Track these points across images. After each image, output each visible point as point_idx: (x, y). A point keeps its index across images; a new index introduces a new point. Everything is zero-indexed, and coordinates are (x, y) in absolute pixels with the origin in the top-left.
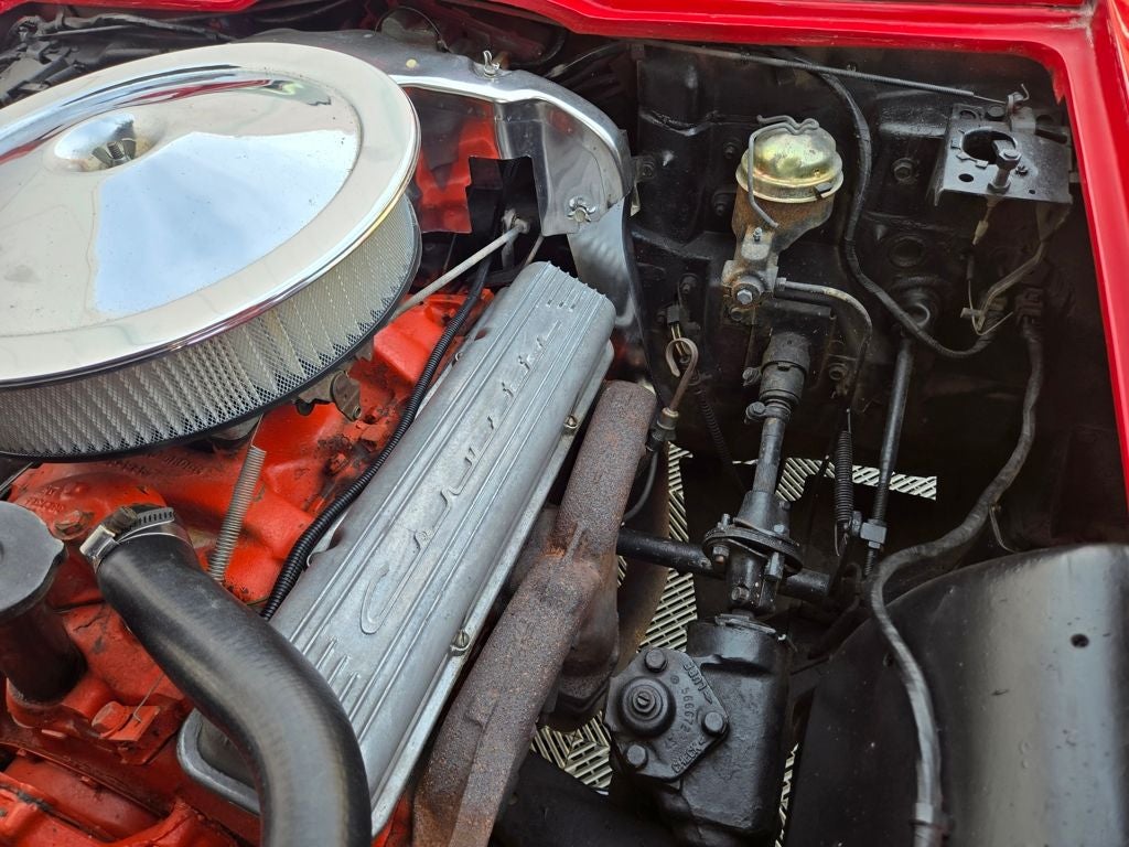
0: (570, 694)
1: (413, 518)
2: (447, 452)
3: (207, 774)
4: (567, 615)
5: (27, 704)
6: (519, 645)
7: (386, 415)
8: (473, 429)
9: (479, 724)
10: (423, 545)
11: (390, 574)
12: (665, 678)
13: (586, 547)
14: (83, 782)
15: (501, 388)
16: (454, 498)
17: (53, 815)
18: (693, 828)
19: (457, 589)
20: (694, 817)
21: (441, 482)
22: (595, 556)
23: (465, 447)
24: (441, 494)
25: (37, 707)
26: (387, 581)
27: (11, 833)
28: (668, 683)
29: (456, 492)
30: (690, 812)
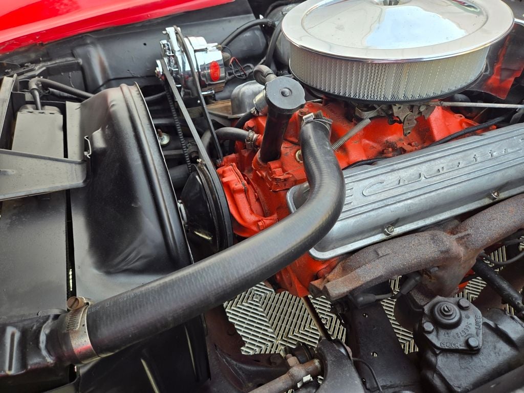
0: (415, 298)
1: (403, 174)
2: (433, 163)
3: (291, 203)
4: (438, 251)
5: (259, 160)
6: (411, 245)
7: (417, 146)
8: (449, 162)
9: (378, 255)
10: (401, 184)
11: (383, 184)
12: (464, 313)
13: (465, 241)
14: (255, 195)
15: (474, 156)
16: (423, 178)
17: (245, 194)
18: (432, 372)
19: (403, 206)
20: (435, 367)
21: (423, 170)
22: (467, 247)
23: (442, 166)
24: (420, 174)
25: (261, 163)
26: (380, 186)
27: (235, 189)
28: (463, 316)
29: (426, 176)
30: (436, 366)
